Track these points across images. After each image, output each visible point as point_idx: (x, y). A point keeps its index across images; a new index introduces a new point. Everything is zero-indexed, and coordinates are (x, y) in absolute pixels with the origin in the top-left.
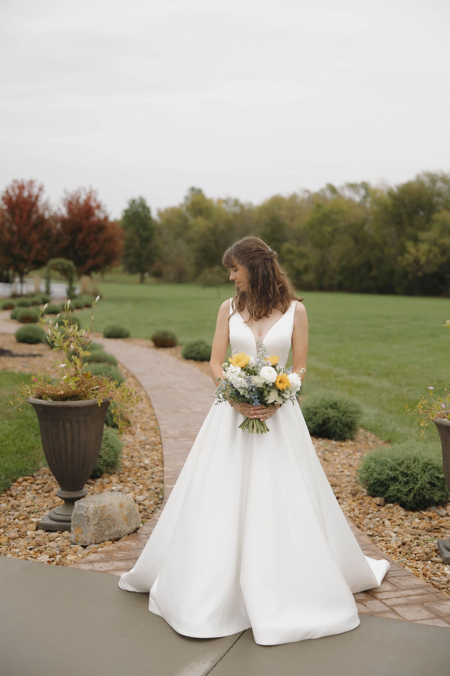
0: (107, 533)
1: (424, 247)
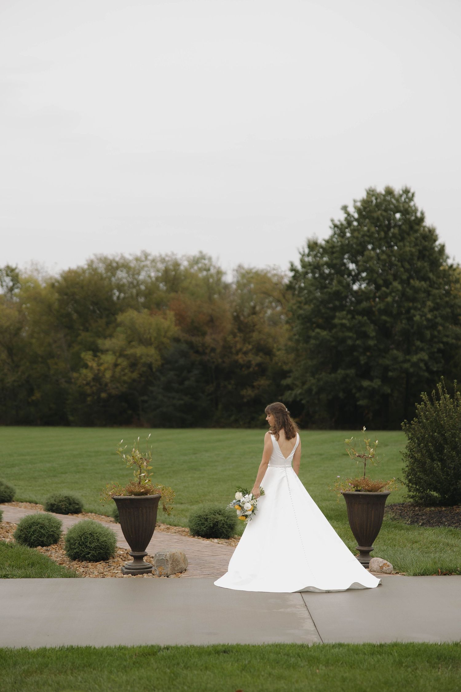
0: (176, 569)
1: (108, 359)
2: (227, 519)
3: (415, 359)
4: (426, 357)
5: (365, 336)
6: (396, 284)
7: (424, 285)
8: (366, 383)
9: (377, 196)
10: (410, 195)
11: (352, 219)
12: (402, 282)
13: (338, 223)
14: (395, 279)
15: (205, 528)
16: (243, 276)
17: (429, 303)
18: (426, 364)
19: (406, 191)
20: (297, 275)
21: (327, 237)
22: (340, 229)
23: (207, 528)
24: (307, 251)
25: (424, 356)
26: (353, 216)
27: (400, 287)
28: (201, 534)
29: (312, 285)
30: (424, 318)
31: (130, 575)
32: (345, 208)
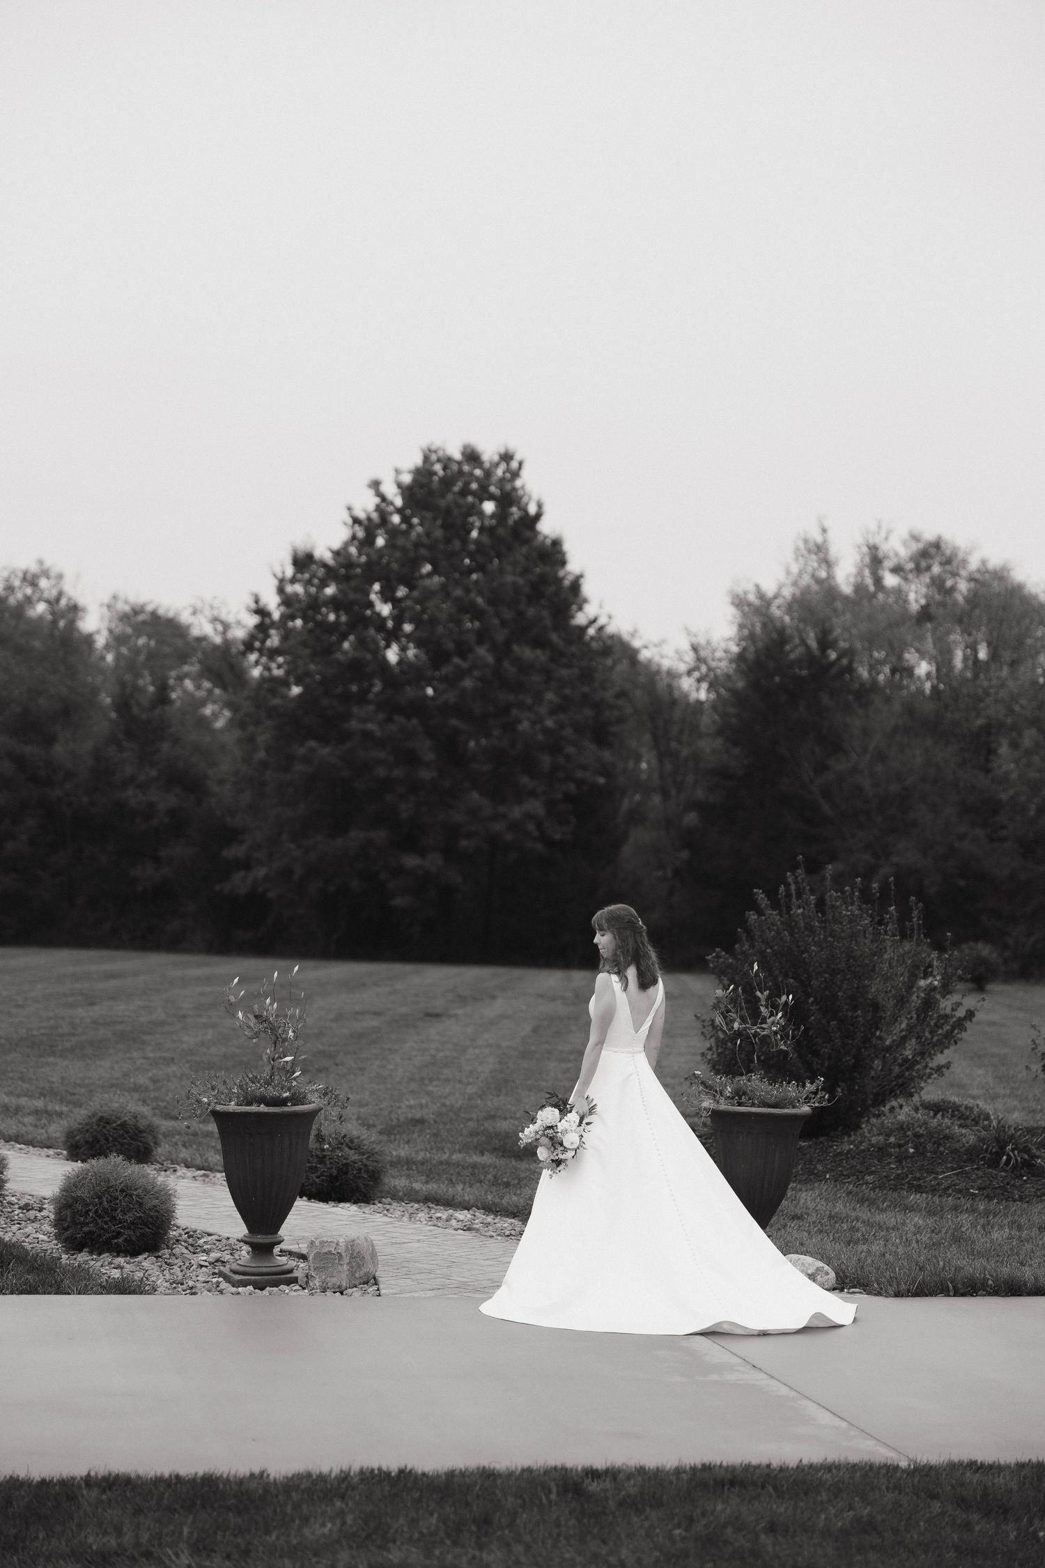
0: (358, 1275)
2: (368, 1158)
3: (516, 812)
4: (541, 811)
5: (412, 759)
6: (482, 652)
7: (540, 656)
8: (411, 861)
9: (447, 462)
10: (514, 465)
11: (391, 508)
12: (494, 648)
13: (362, 515)
14: (480, 642)
15: (318, 1177)
16: (124, 618)
17: (550, 696)
18: (539, 825)
19: (507, 457)
20: (264, 624)
21: (337, 545)
22: (367, 528)
23: (324, 1178)
24: (289, 571)
25: (535, 806)
26: (392, 503)
27: (490, 659)
28: (308, 1193)
29: (304, 644)
30: (538, 727)
31: (251, 1288)
32: (375, 485)
